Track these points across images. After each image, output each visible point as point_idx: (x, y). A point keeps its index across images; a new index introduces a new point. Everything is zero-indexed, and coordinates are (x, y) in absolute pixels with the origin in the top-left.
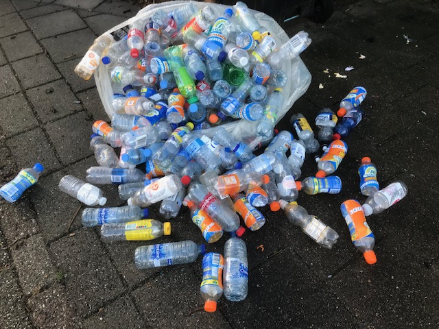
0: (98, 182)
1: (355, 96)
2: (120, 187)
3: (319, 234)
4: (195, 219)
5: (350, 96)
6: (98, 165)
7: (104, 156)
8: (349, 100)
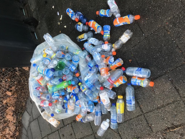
0: (100, 121)
1: (70, 14)
2: (103, 113)
3: (127, 37)
4: (117, 86)
5: (70, 16)
6: (94, 121)
7: (90, 118)
8: (72, 16)
